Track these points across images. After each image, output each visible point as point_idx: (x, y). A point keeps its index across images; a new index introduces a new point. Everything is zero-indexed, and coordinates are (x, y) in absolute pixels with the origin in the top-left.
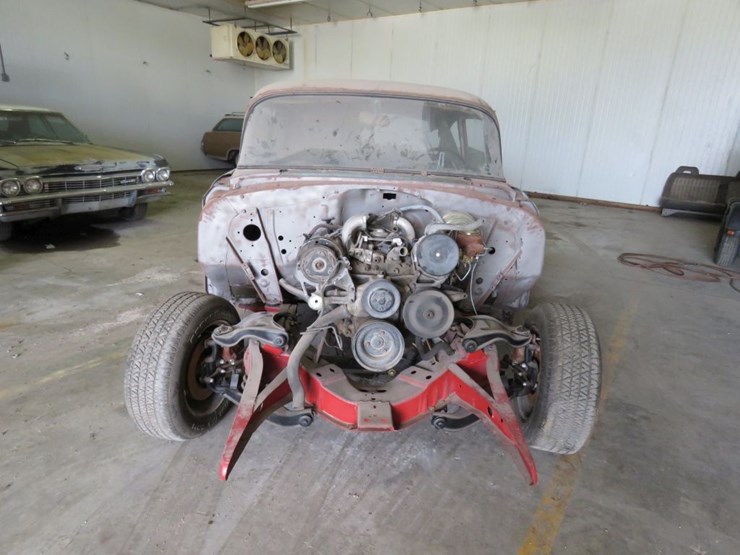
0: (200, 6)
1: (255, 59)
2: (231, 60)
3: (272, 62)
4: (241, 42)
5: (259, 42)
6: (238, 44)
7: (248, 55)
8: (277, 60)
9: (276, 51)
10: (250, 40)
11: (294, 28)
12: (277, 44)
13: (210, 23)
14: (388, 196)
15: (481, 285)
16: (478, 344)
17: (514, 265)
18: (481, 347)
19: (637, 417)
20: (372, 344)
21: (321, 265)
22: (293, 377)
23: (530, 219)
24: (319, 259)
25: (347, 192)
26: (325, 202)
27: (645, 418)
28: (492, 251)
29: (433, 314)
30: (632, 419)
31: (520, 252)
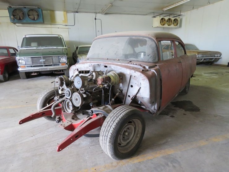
0: (151, 13)
1: (166, 26)
2: (158, 27)
3: (172, 26)
4: (161, 21)
5: (168, 21)
6: (160, 22)
7: (164, 25)
8: (174, 25)
9: (174, 22)
10: (165, 20)
11: (181, 14)
12: (174, 20)
13: (154, 17)
14: (106, 67)
15: (129, 98)
16: (92, 112)
17: (139, 92)
18: (94, 113)
19: (171, 165)
20: (70, 106)
21: (57, 82)
22: (52, 109)
23: (143, 76)
24: (57, 81)
25: (94, 65)
26: (89, 68)
27: (174, 167)
28: (132, 86)
29: (77, 100)
30: (167, 165)
31: (140, 88)
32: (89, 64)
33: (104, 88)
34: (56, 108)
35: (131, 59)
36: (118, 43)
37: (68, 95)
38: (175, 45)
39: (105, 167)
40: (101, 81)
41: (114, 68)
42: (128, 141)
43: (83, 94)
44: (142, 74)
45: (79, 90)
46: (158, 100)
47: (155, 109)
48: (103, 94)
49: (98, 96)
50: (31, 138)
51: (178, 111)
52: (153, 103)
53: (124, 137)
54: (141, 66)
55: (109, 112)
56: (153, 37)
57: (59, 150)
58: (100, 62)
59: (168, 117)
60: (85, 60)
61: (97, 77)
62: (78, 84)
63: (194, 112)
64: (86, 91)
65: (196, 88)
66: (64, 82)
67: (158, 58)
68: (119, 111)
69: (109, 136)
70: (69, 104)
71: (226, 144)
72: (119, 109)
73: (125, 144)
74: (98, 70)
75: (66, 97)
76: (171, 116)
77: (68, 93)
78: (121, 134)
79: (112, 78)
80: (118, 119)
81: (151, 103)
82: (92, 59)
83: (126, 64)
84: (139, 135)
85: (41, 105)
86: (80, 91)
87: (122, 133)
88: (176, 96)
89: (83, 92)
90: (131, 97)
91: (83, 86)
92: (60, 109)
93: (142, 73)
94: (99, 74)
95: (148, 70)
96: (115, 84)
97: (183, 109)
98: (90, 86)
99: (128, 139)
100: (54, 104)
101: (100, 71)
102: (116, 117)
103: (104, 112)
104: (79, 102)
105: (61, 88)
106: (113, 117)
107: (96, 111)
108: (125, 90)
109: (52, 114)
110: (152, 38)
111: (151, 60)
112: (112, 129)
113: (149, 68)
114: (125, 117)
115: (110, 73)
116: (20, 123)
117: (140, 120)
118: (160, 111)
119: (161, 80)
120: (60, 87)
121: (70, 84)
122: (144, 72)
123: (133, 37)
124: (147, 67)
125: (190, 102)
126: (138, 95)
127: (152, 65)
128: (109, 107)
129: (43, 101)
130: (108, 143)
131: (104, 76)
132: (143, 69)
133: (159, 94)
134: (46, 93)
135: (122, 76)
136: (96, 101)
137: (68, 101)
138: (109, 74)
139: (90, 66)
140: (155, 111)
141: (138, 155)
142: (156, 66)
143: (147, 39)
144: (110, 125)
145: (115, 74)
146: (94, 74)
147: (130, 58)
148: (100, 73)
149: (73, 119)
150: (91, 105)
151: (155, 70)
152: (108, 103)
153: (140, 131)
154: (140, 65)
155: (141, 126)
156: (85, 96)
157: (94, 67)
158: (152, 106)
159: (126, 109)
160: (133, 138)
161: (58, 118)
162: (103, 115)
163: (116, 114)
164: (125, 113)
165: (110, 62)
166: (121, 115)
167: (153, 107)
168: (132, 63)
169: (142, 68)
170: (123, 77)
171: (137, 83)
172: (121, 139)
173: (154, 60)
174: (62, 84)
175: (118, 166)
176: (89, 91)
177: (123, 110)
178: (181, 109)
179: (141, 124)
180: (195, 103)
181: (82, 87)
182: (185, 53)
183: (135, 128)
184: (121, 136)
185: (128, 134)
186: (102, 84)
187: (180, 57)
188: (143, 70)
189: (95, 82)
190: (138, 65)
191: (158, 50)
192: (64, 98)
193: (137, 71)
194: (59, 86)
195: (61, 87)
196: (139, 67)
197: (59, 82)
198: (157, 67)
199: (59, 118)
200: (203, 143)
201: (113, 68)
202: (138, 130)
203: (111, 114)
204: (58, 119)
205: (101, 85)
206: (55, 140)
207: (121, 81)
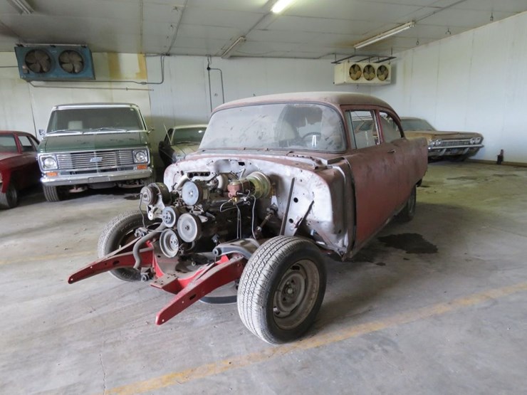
0: (329, 54)
1: (363, 80)
2: (345, 84)
3: (376, 80)
4: (352, 71)
5: (367, 71)
6: (350, 73)
7: (357, 79)
8: (380, 79)
9: (380, 73)
10: (360, 69)
11: (393, 55)
12: (380, 68)
13: (336, 62)
14: (242, 164)
15: (292, 224)
16: (220, 252)
17: (311, 212)
18: (223, 254)
19: (380, 348)
20: (173, 242)
21: (146, 196)
22: (134, 252)
23: (317, 179)
24: (145, 193)
25: (217, 162)
26: (208, 167)
27: (386, 351)
28: (296, 200)
29: (188, 228)
30: (372, 349)
31: (313, 202)
32: (206, 159)
33: (241, 205)
34: (141, 251)
35: (293, 147)
36: (264, 117)
37: (169, 220)
38: (380, 118)
39: (249, 358)
40: (235, 189)
41: (259, 164)
42: (294, 306)
43: (201, 217)
44: (315, 175)
45: (190, 209)
46: (350, 226)
47: (344, 246)
48: (239, 219)
49: (230, 221)
50: (90, 316)
51: (393, 253)
52: (340, 232)
53: (284, 299)
54: (313, 160)
55: (252, 250)
56: (334, 103)
57: (160, 322)
58: (230, 155)
59: (372, 265)
60: (198, 153)
61: (226, 183)
62: (189, 196)
63: (427, 254)
64: (206, 210)
65: (430, 208)
66: (160, 196)
67: (345, 145)
68: (275, 244)
69: (257, 292)
70: (171, 240)
71: (486, 308)
72: (273, 242)
73: (289, 313)
74: (226, 170)
75: (164, 224)
76: (378, 264)
77: (169, 216)
78: (279, 291)
79: (256, 184)
80: (274, 258)
81: (335, 233)
82: (212, 149)
83: (283, 157)
84: (314, 296)
85: (109, 246)
86: (194, 212)
87: (282, 288)
88: (387, 222)
89: (200, 212)
90: (296, 221)
91: (201, 200)
92: (150, 252)
93: (316, 172)
94: (228, 177)
95: (326, 168)
96: (262, 197)
97: (404, 249)
98: (213, 202)
99: (293, 302)
100: (137, 242)
101: (230, 173)
102: (269, 256)
103: (242, 251)
104: (193, 232)
105: (153, 208)
106: (263, 256)
107: (226, 249)
108: (283, 208)
109: (135, 262)
110: (333, 105)
111: (331, 149)
112: (262, 277)
113: (330, 162)
114: (287, 255)
115: (251, 175)
116: (70, 282)
117: (315, 263)
118: (356, 251)
119: (353, 186)
120: (151, 206)
121: (170, 198)
122: (319, 170)
123: (295, 105)
124: (325, 162)
125: (417, 237)
126: (308, 218)
127: (334, 157)
128: (253, 241)
129: (111, 239)
130: (255, 306)
131: (241, 179)
132: (317, 165)
133: (350, 215)
134: (119, 221)
135: (275, 182)
136: (225, 232)
137: (170, 232)
138: (249, 178)
139: (208, 164)
140: (345, 250)
141: (314, 334)
142: (343, 159)
143: (323, 108)
144: (259, 270)
145: (261, 176)
146: (219, 178)
147: (290, 145)
148: (230, 176)
149: (178, 270)
150: (216, 241)
151: (340, 166)
152: (250, 235)
153: (317, 286)
154: (311, 158)
155: (317, 276)
156: (204, 220)
157: (217, 166)
158: (338, 238)
159: (288, 241)
160: (303, 301)
161: (146, 272)
162: (241, 258)
163: (269, 249)
164: (286, 247)
165: (250, 155)
166: (280, 252)
167: (340, 241)
168: (296, 155)
169: (314, 164)
170: (277, 182)
171: (306, 193)
172: (280, 300)
173: (338, 147)
174: (154, 201)
175: (274, 355)
176: (211, 210)
177: (283, 243)
178: (399, 250)
179: (317, 272)
180: (428, 238)
181: (198, 202)
182: (403, 135)
183: (306, 282)
184: (280, 294)
185: (293, 293)
186: (238, 196)
187: (392, 142)
188: (317, 168)
189: (224, 192)
190: (307, 158)
191: (344, 128)
192: (158, 230)
193: (305, 169)
194: (148, 203)
195: (154, 206)
196: (309, 161)
197: (150, 196)
198: (345, 161)
199: (149, 271)
200: (441, 309)
201: (256, 166)
202: (312, 286)
203: (258, 252)
204: (147, 274)
205: (236, 199)
206: (141, 317)
207: (275, 190)
